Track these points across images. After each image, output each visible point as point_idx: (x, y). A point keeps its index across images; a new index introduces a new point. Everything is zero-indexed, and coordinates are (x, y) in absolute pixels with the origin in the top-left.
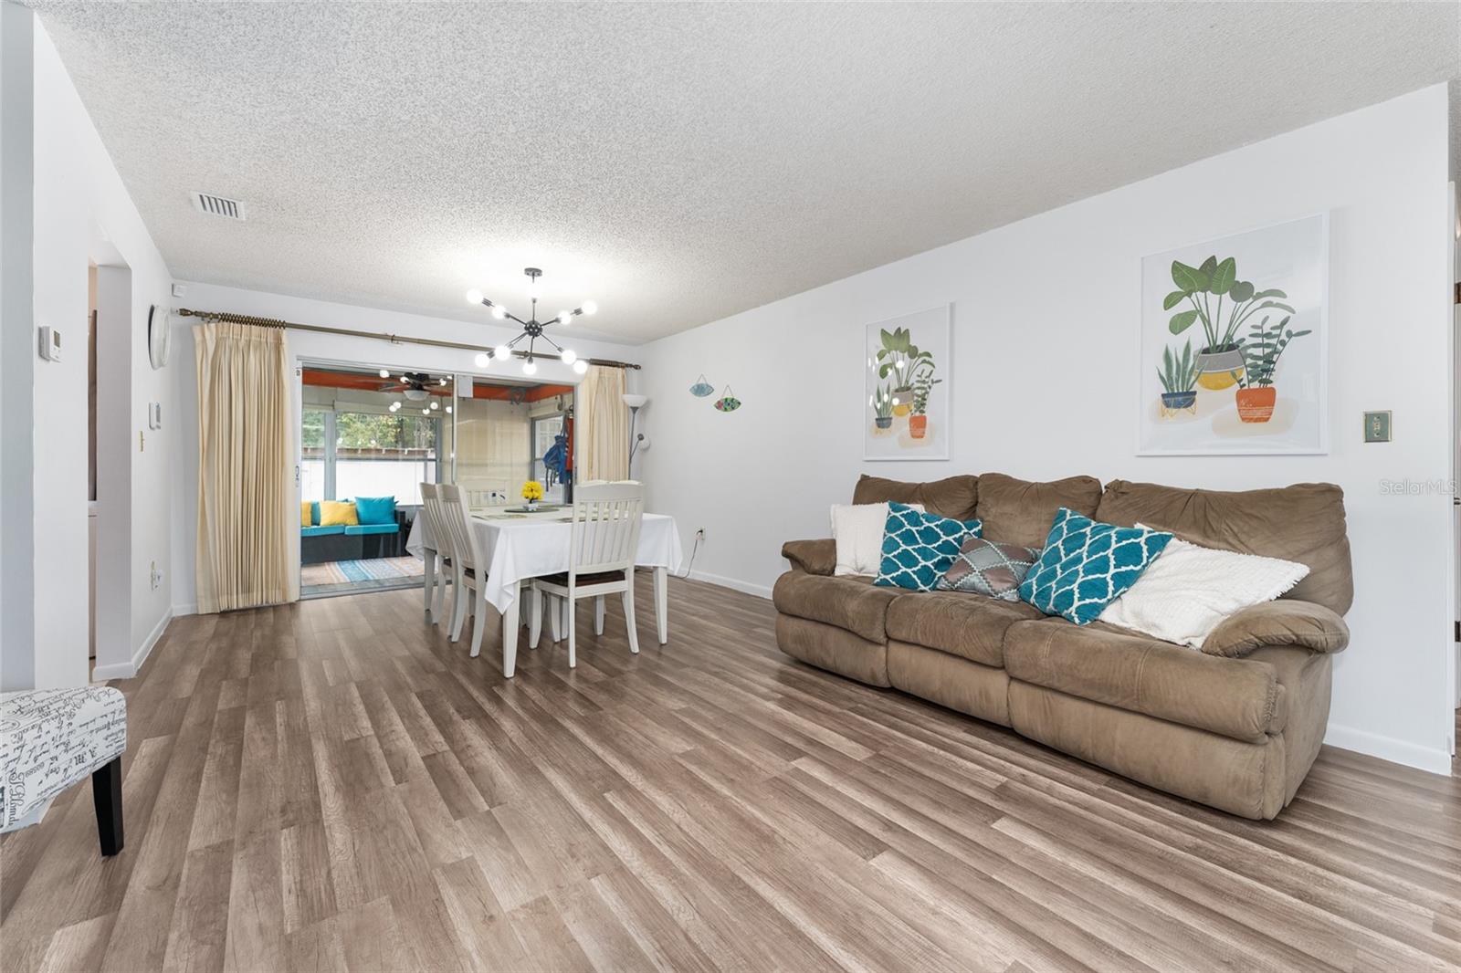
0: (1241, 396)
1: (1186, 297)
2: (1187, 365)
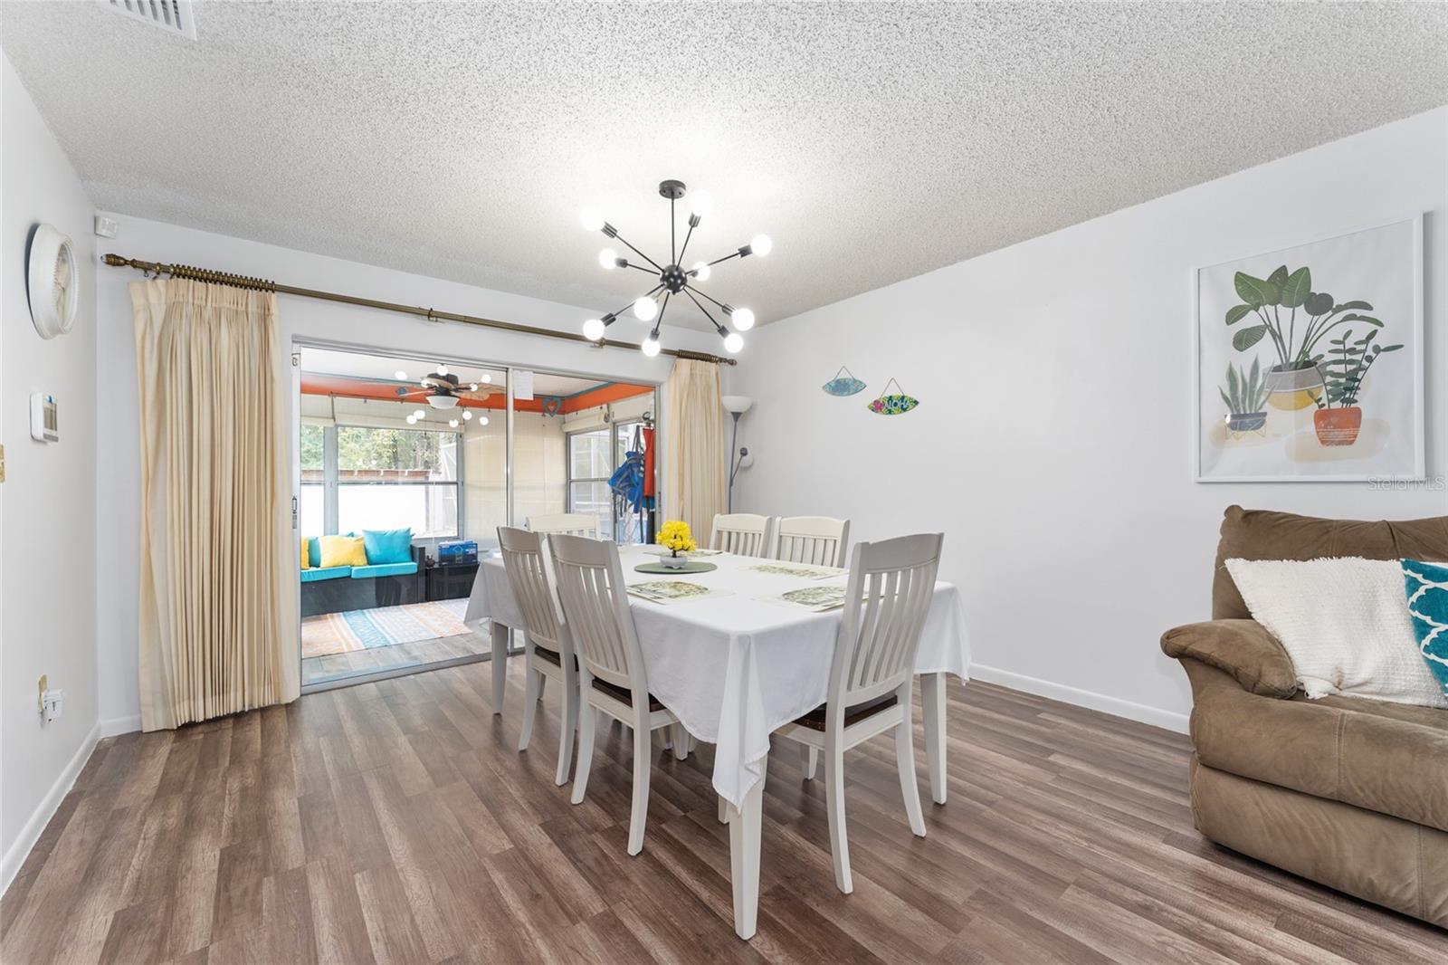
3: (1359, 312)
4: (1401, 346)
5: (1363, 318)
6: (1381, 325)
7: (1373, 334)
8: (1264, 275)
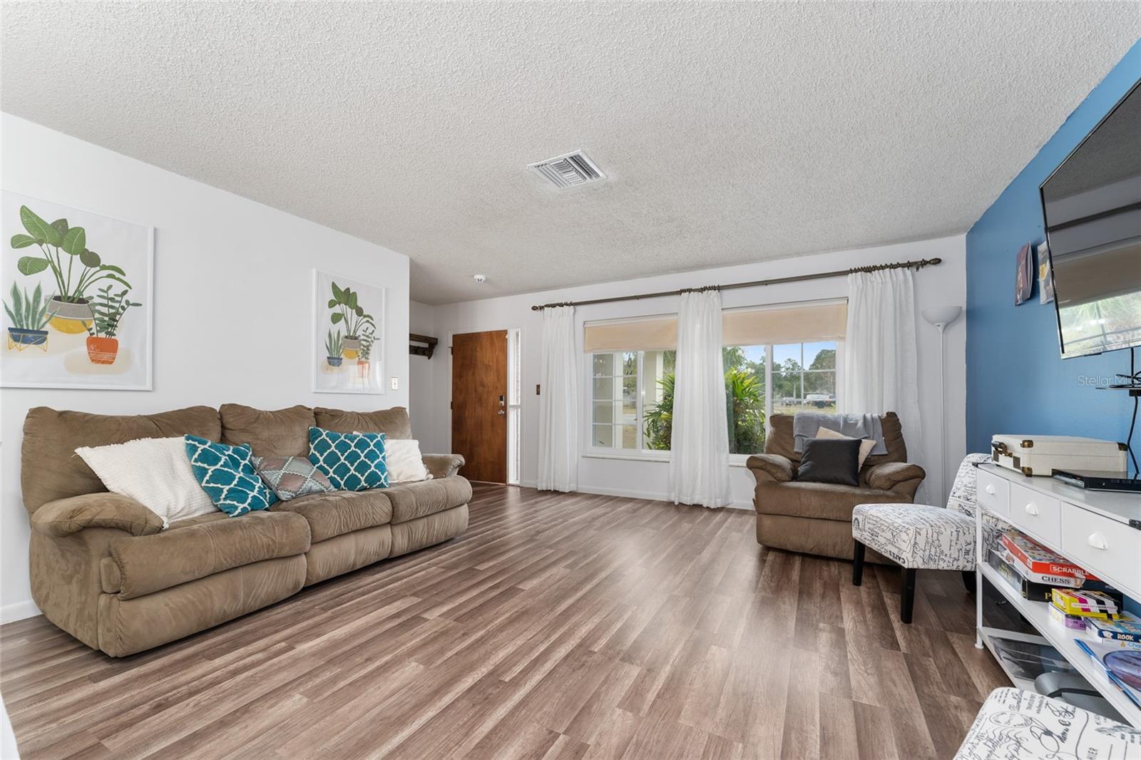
3: (117, 275)
4: (141, 305)
5: (119, 279)
6: (131, 288)
7: (125, 293)
8: (50, 220)
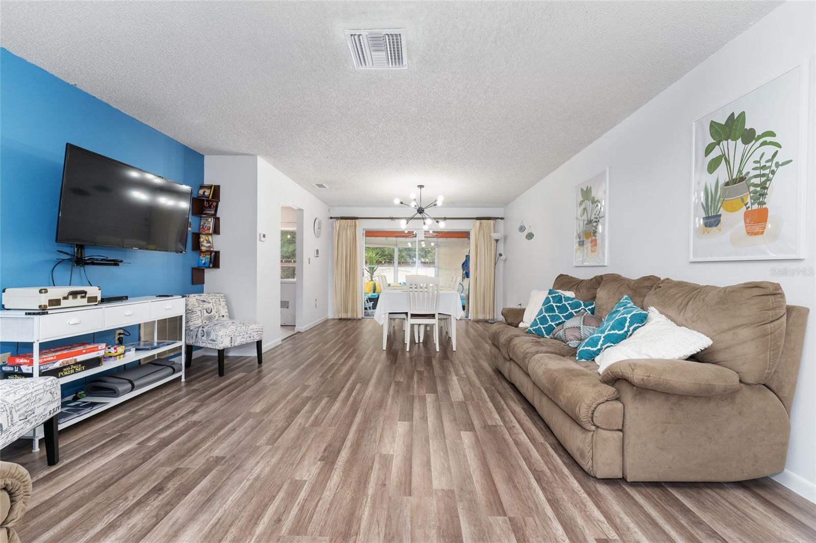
0: (746, 215)
1: (717, 146)
2: (717, 195)
